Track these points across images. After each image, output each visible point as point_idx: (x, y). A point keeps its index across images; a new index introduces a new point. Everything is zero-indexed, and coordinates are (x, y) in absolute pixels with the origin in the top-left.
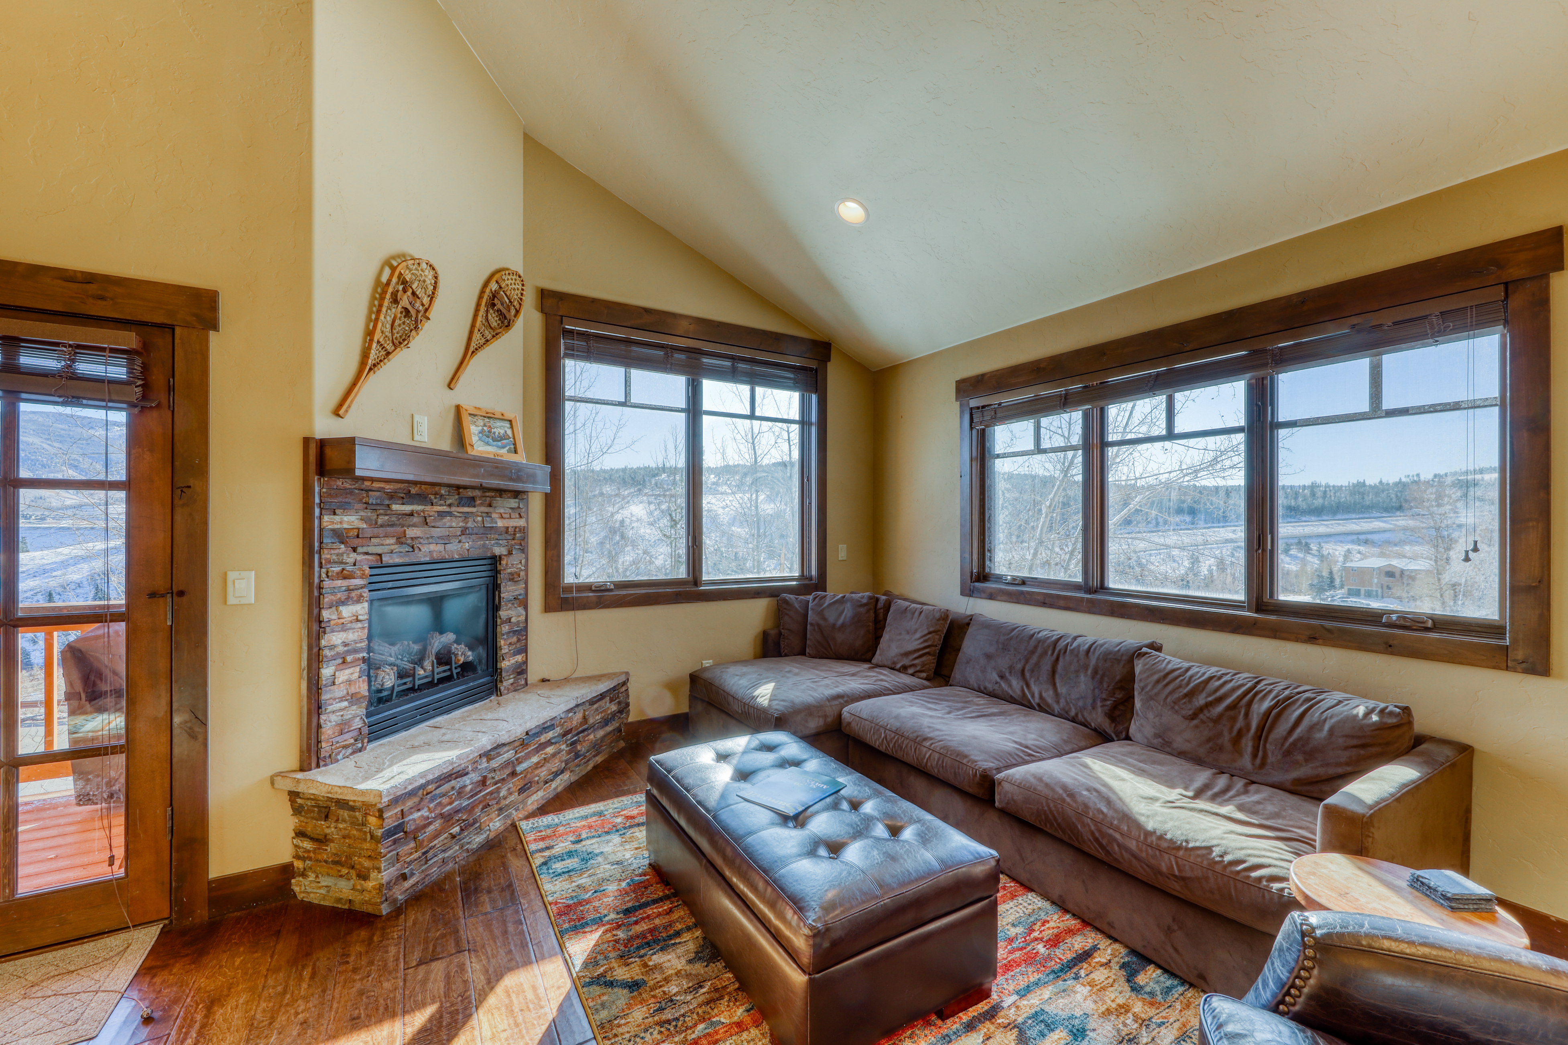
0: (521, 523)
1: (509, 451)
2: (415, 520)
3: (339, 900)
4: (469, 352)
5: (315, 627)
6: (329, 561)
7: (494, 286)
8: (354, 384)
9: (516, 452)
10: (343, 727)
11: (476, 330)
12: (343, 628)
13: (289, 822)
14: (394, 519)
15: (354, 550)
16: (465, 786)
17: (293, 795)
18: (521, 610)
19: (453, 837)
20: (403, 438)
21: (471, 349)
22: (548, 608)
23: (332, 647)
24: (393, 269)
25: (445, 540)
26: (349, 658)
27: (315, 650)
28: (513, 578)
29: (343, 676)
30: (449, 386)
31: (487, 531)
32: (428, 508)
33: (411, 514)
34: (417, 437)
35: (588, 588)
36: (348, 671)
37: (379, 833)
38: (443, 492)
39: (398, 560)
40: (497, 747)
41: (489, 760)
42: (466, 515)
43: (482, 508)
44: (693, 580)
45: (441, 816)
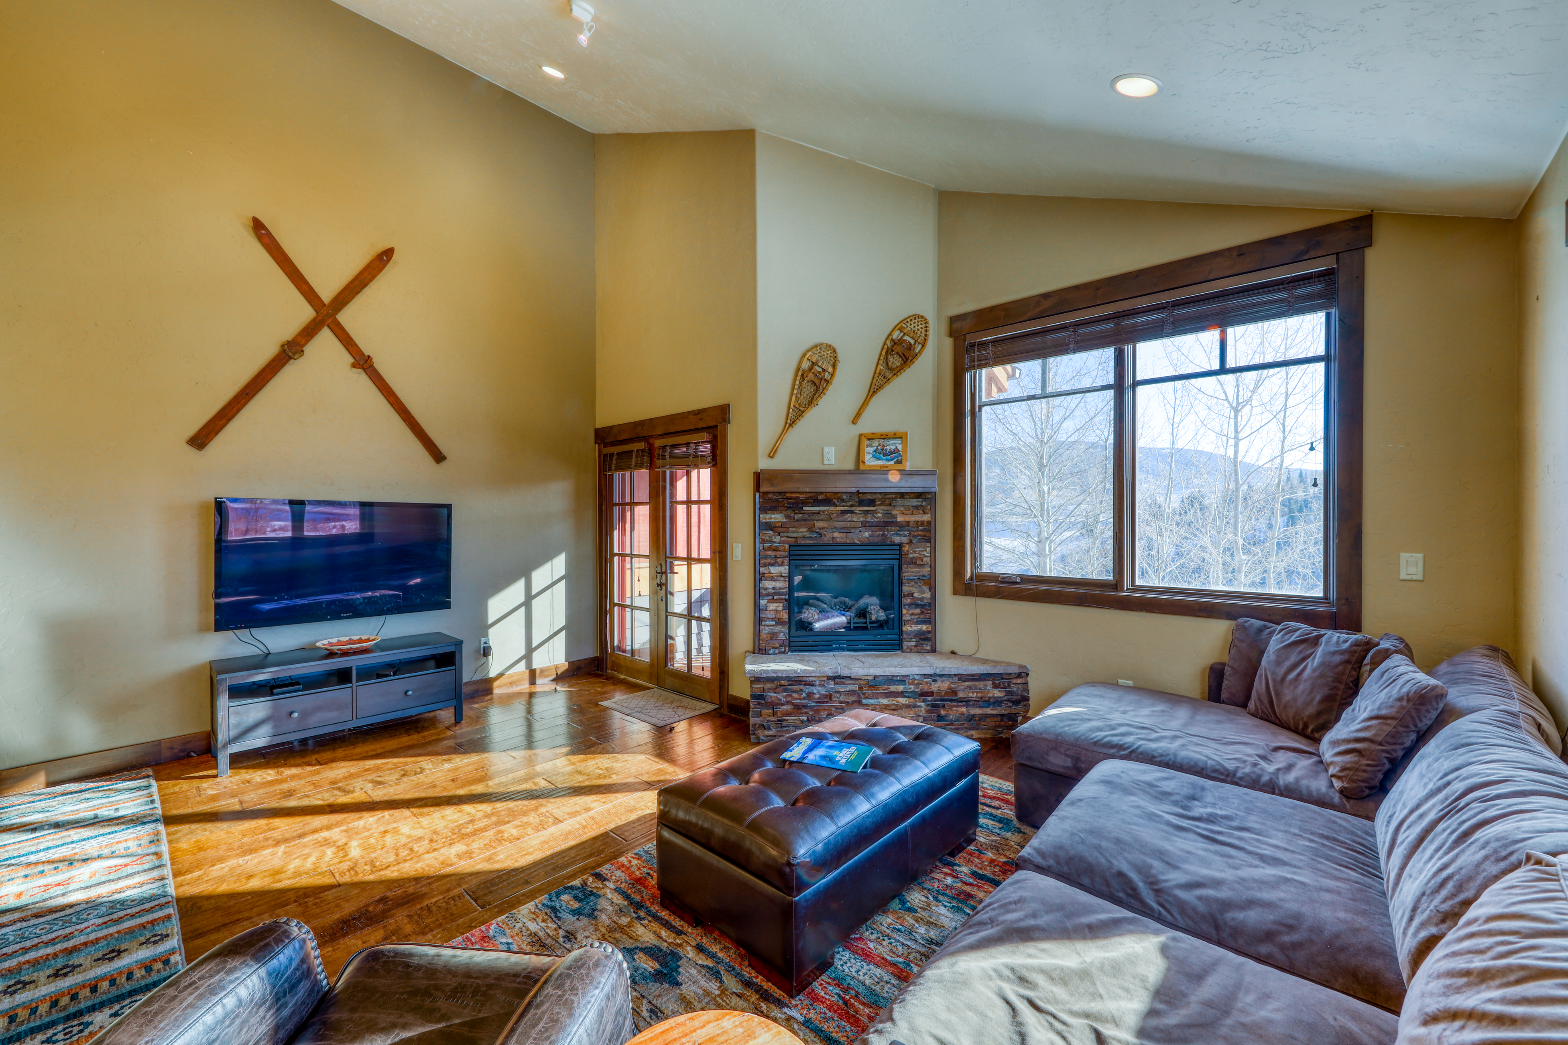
0: (926, 518)
1: (898, 462)
2: (822, 516)
4: (872, 392)
5: (758, 576)
6: (764, 540)
7: (896, 335)
8: (780, 437)
9: (903, 463)
10: (773, 636)
11: (877, 375)
12: (772, 579)
14: (806, 516)
15: (779, 534)
18: (926, 588)
20: (816, 464)
21: (873, 390)
22: (956, 592)
23: (766, 589)
24: (807, 357)
25: (846, 530)
26: (776, 597)
27: (757, 589)
28: (913, 562)
29: (772, 606)
30: (853, 422)
31: (889, 523)
32: (832, 508)
33: (818, 513)
34: (826, 462)
36: (775, 605)
37: (750, 694)
38: (845, 497)
39: (809, 542)
40: (840, 677)
41: (836, 684)
42: (866, 513)
43: (882, 507)
44: (1116, 585)
45: (793, 704)
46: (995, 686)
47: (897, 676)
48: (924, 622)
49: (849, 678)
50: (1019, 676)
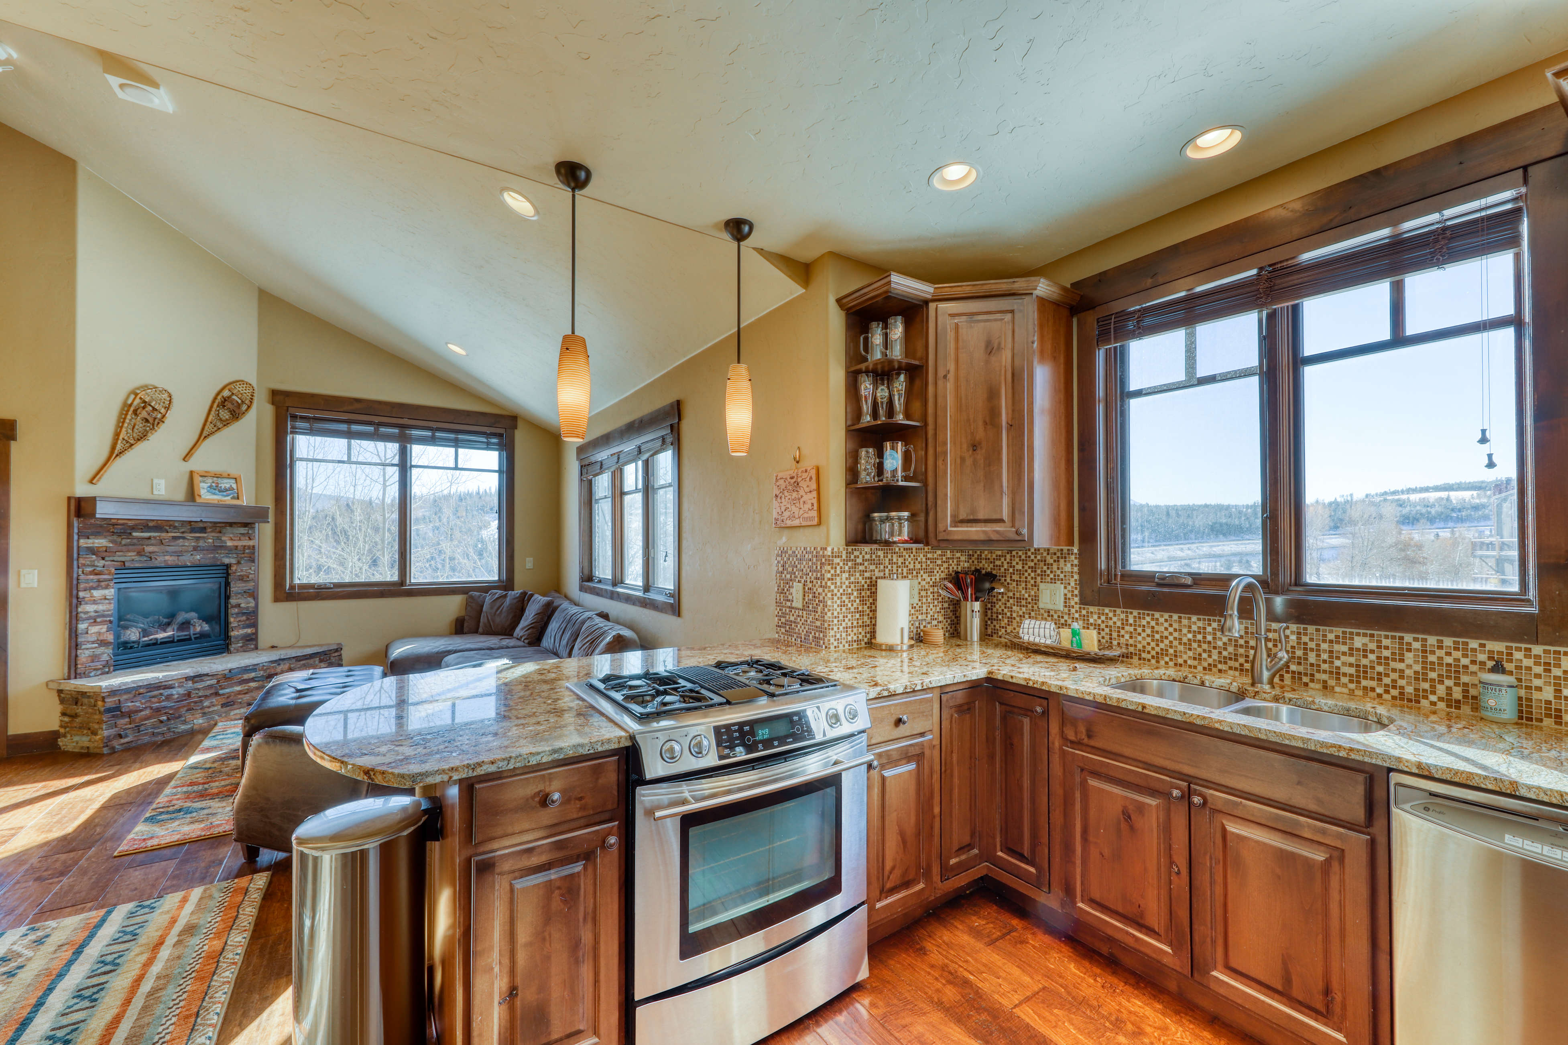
0: (251, 543)
1: (233, 498)
2: (153, 541)
3: (82, 748)
4: (203, 436)
5: (75, 601)
6: (84, 565)
7: (226, 393)
8: (105, 465)
9: (238, 498)
10: (94, 658)
11: (208, 423)
12: (95, 602)
13: (58, 708)
14: (135, 541)
15: (103, 559)
16: (172, 695)
17: (60, 692)
18: (251, 600)
19: (161, 722)
20: (145, 494)
21: (206, 435)
22: (277, 599)
23: (87, 613)
24: (136, 395)
25: (179, 554)
26: (98, 620)
27: (74, 613)
28: (241, 579)
29: (94, 629)
30: (184, 459)
31: (217, 548)
32: (164, 534)
33: (149, 538)
34: (155, 492)
35: (312, 586)
36: (98, 627)
37: (102, 709)
38: (176, 525)
39: (137, 565)
40: (200, 676)
41: (193, 683)
42: (198, 539)
43: (213, 534)
44: (402, 582)
45: (151, 708)
46: (321, 661)
47: (250, 665)
48: (249, 627)
49: (207, 675)
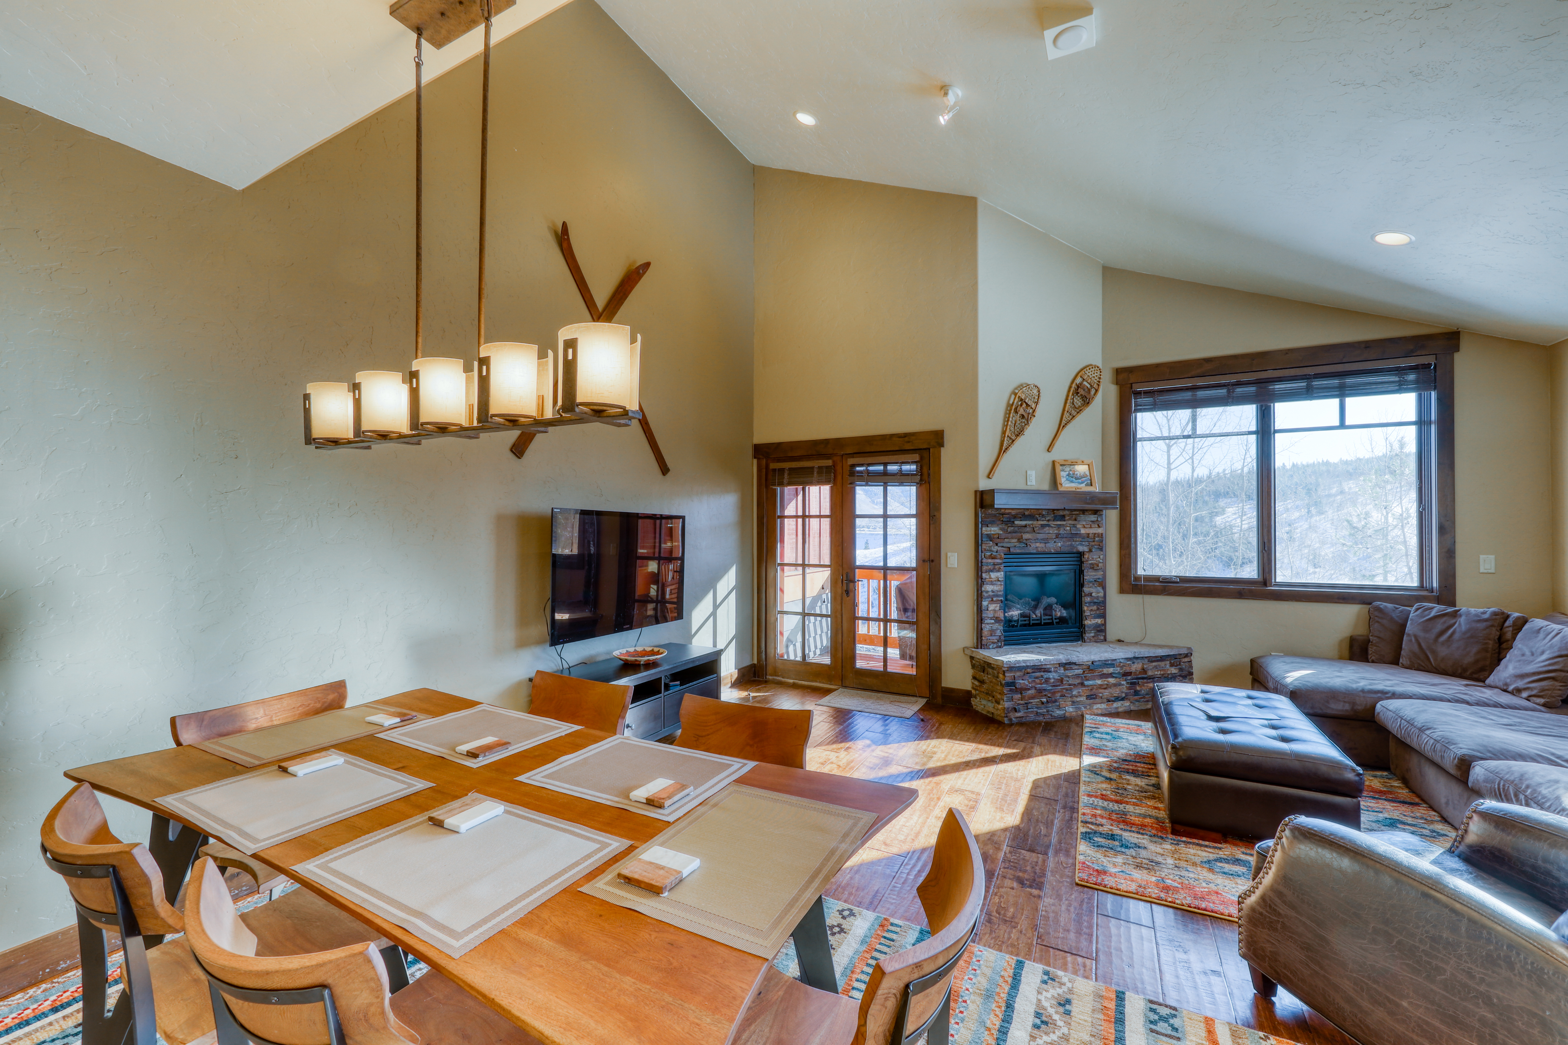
0: (1100, 531)
1: (1087, 485)
2: (1028, 529)
3: (988, 712)
4: (1061, 427)
5: (980, 581)
6: (985, 550)
7: (1079, 380)
8: (996, 461)
9: (1091, 485)
10: (992, 632)
11: (1066, 412)
12: (992, 583)
13: (970, 672)
14: (1016, 529)
15: (997, 545)
16: (1049, 679)
17: (972, 658)
18: (1100, 589)
19: (1043, 703)
20: (1021, 486)
21: (1063, 424)
22: (1122, 591)
23: (987, 592)
24: (1016, 394)
25: (1046, 541)
26: (995, 599)
27: (980, 592)
28: (1094, 567)
29: (992, 607)
30: (1048, 451)
31: (1074, 536)
32: (1035, 522)
33: (1025, 526)
34: (1029, 483)
35: (1156, 579)
36: (994, 605)
37: (1004, 682)
38: (1044, 513)
39: (1018, 551)
40: (1070, 663)
41: (1065, 670)
42: (1059, 526)
43: (1070, 522)
44: (1262, 582)
45: (1036, 688)
46: (1172, 665)
47: (1108, 660)
48: (1099, 617)
49: (1075, 664)
50: (1186, 656)
